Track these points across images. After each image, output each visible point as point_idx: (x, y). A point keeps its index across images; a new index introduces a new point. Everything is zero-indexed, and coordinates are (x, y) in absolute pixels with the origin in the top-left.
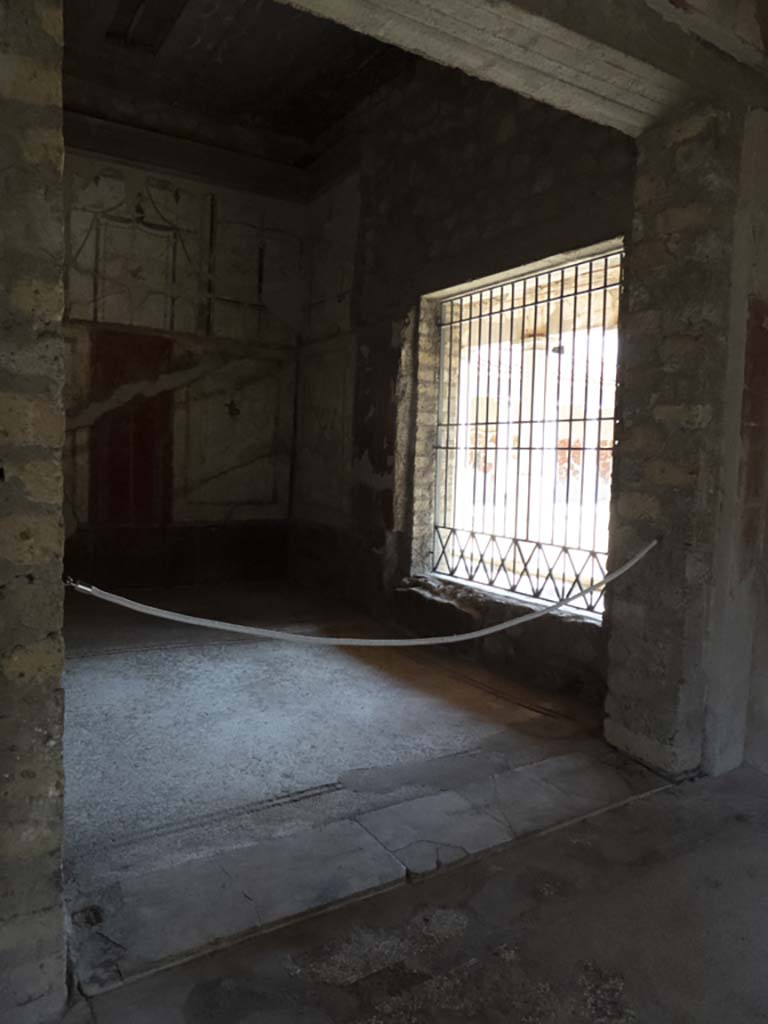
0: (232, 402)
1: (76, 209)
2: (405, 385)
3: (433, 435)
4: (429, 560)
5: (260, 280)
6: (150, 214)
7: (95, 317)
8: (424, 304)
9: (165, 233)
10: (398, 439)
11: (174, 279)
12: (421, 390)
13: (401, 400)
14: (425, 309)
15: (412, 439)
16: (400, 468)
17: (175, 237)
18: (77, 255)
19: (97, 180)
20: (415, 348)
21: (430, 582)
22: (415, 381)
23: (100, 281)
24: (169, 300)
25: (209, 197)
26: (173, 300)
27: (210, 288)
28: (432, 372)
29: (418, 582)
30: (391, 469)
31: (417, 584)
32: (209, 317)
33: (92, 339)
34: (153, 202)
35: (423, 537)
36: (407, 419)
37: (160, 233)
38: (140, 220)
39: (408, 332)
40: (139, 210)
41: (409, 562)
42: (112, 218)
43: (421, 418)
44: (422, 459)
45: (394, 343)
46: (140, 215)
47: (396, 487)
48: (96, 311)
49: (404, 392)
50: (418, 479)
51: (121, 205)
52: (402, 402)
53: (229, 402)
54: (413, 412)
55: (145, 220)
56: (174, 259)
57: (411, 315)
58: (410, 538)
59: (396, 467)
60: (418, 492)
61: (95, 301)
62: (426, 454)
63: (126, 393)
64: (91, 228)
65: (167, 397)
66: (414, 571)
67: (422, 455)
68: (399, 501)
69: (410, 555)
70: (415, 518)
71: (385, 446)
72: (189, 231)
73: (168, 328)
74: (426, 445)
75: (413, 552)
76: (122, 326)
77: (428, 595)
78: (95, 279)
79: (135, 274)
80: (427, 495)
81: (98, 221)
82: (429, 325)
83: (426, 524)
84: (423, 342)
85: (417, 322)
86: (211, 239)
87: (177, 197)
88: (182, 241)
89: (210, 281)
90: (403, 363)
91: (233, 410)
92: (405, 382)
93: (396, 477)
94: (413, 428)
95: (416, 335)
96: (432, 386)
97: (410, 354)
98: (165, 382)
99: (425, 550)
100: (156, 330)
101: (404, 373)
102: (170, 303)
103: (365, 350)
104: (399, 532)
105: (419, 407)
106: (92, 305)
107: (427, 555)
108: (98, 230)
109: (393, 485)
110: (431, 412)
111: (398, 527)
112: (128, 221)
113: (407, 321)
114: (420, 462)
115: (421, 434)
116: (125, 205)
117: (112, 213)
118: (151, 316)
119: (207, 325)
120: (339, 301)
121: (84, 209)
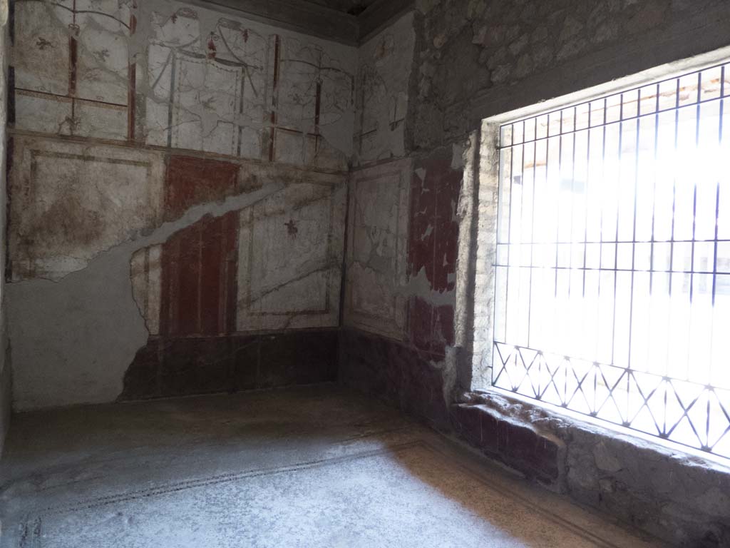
0: (291, 222)
1: (154, 44)
2: (467, 205)
3: (491, 253)
4: (488, 374)
5: (317, 112)
6: (221, 51)
7: (169, 145)
8: (484, 127)
9: (235, 69)
10: (459, 257)
11: (241, 111)
12: (481, 209)
13: (463, 219)
14: (485, 132)
15: (473, 257)
16: (461, 285)
17: (243, 71)
18: (154, 86)
19: (174, 18)
20: (476, 169)
21: (495, 400)
22: (476, 202)
23: (174, 110)
24: (237, 129)
25: (274, 38)
26: (240, 128)
27: (273, 118)
28: (491, 193)
29: (481, 398)
30: (452, 286)
31: (480, 401)
32: (272, 143)
33: (165, 162)
34: (224, 40)
35: (482, 352)
36: (468, 238)
37: (229, 68)
38: (213, 56)
39: (469, 154)
40: (212, 47)
41: (470, 377)
42: (187, 53)
43: (481, 236)
44: (481, 276)
45: (455, 165)
46: (211, 51)
47: (457, 303)
48: (170, 138)
49: (465, 212)
50: (478, 295)
51: (195, 41)
52: (464, 221)
53: (288, 222)
54: (474, 231)
55: (217, 56)
56: (242, 93)
57: (472, 138)
58: (471, 354)
59: (458, 283)
60: (478, 308)
61: (169, 128)
62: (485, 271)
63: (194, 214)
64: (168, 62)
65: (233, 217)
66: (475, 386)
67: (482, 273)
68: (460, 318)
69: (471, 370)
70: (475, 334)
71: (445, 263)
72: (255, 67)
73: (235, 153)
74: (486, 263)
75: (474, 367)
76: (193, 151)
77: (497, 415)
78: (170, 107)
79: (206, 105)
80: (486, 311)
81: (174, 56)
82: (489, 147)
83: (485, 339)
84: (484, 164)
85: (478, 144)
86: (275, 74)
87: (246, 36)
88: (249, 77)
89: (273, 113)
90: (465, 184)
91: (292, 228)
92: (466, 202)
93: (457, 295)
94: (473, 246)
95: (477, 157)
96: (491, 206)
97: (471, 175)
98: (232, 203)
99: (484, 365)
100: (224, 156)
101: (465, 193)
102: (238, 130)
103: (422, 173)
104: (459, 348)
105: (480, 226)
106: (167, 131)
107: (486, 370)
108: (174, 65)
109: (455, 301)
110: (490, 230)
111: (458, 342)
112: (201, 56)
113: (468, 143)
114: (480, 280)
115: (481, 252)
116: (199, 42)
117: (188, 49)
118: (220, 144)
119: (270, 152)
120: (393, 130)
121: (162, 45)
